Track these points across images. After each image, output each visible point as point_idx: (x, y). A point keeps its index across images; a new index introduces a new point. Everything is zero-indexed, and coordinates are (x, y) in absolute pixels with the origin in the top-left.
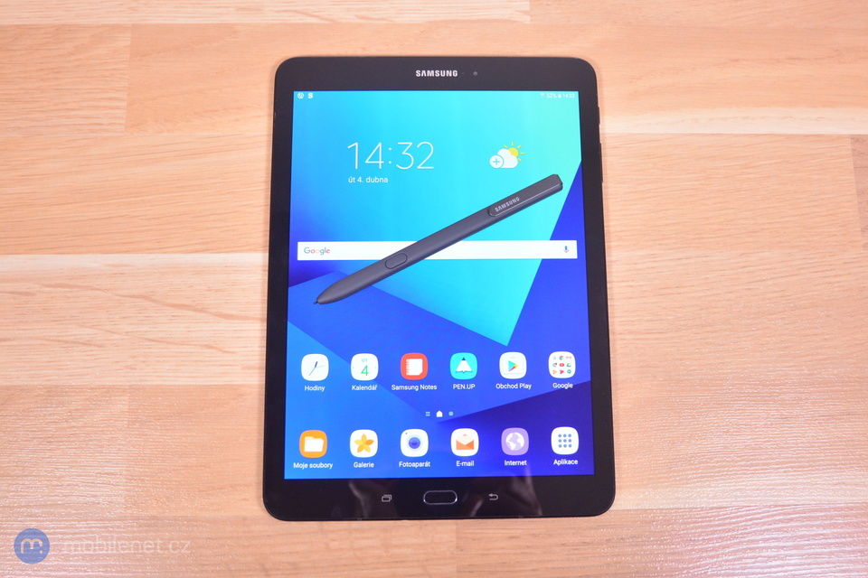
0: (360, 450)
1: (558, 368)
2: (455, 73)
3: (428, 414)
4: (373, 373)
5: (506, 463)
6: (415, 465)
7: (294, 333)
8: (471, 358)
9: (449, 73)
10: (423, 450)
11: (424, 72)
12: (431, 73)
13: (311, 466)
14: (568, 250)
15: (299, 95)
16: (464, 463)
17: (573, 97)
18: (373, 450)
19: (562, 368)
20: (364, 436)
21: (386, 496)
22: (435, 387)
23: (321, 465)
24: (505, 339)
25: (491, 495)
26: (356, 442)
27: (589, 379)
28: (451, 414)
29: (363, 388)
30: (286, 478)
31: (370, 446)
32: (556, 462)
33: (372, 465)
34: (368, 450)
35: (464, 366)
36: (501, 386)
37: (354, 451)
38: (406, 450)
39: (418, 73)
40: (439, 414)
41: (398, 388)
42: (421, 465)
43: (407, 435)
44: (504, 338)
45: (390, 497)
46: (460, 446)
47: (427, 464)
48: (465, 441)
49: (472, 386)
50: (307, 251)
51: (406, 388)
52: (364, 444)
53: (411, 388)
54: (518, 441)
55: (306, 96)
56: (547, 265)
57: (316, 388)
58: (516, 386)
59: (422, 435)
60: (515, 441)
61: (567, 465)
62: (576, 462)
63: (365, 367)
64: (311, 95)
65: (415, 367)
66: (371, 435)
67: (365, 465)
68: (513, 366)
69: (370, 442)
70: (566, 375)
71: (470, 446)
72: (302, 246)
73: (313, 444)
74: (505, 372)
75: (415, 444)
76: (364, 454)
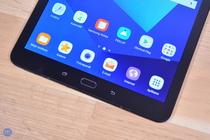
0: (62, 49)
1: (167, 51)
3: (99, 46)
4: (83, 21)
5: (125, 81)
6: (84, 65)
8: (129, 31)
10: (90, 60)
13: (38, 47)
16: (106, 73)
18: (68, 52)
20: (67, 44)
21: (65, 72)
22: (107, 37)
23: (43, 49)
26: (63, 46)
27: (179, 61)
28: (109, 50)
30: (25, 48)
31: (68, 49)
32: (148, 90)
33: (65, 57)
34: (66, 51)
35: (124, 33)
36: (137, 48)
37: (60, 49)
38: (83, 58)
40: (104, 49)
41: (91, 31)
42: (87, 66)
43: (86, 52)
44: (147, 29)
45: (66, 74)
47: (89, 67)
48: (111, 64)
49: (124, 43)
51: (94, 32)
52: (65, 47)
53: (97, 33)
54: (135, 74)
57: (55, 17)
58: (144, 51)
59: (93, 54)
60: (133, 73)
61: (153, 94)
62: (158, 94)
63: (80, 17)
65: (102, 25)
66: (70, 45)
67: (62, 56)
68: (146, 42)
70: (169, 55)
71: (112, 67)
73: (43, 39)
74: (142, 43)
75: (88, 56)
76: (63, 52)
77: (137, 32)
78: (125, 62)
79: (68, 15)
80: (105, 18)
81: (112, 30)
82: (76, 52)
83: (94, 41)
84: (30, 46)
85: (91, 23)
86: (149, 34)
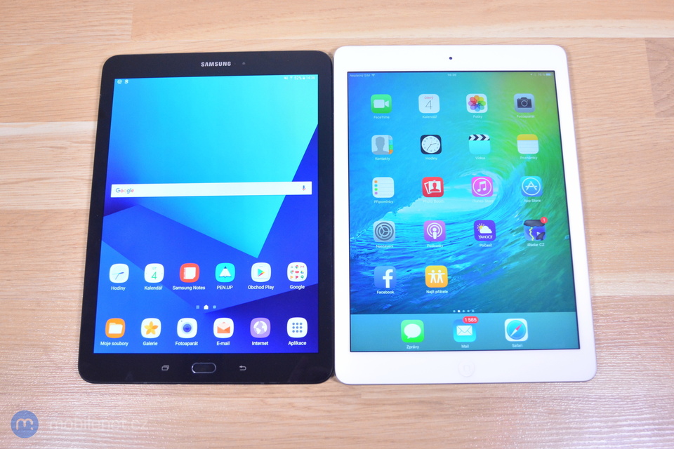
0: (148, 333)
1: (294, 274)
2: (229, 64)
3: (198, 307)
4: (160, 277)
5: (253, 343)
6: (187, 344)
7: (105, 249)
8: (231, 267)
9: (225, 64)
10: (193, 333)
11: (207, 63)
12: (212, 64)
13: (113, 344)
14: (305, 188)
15: (119, 82)
16: (222, 343)
17: (313, 79)
18: (157, 333)
19: (297, 274)
20: (151, 323)
21: (165, 366)
22: (204, 288)
23: (120, 344)
24: (256, 254)
25: (241, 367)
26: (146, 327)
27: (316, 282)
28: (214, 307)
29: (152, 288)
30: (95, 352)
31: (156, 330)
32: (290, 343)
33: (156, 344)
34: (154, 333)
35: (225, 273)
36: (251, 287)
37: (144, 333)
38: (181, 333)
39: (203, 65)
40: (206, 307)
41: (177, 288)
42: (191, 344)
43: (182, 323)
44: (256, 252)
45: (168, 367)
46: (220, 331)
47: (196, 344)
48: (224, 327)
49: (231, 287)
50: (118, 191)
51: (183, 288)
52: (151, 328)
53: (187, 288)
54: (263, 327)
55: (123, 82)
56: (289, 200)
57: (119, 288)
58: (262, 288)
59: (193, 322)
60: (260, 327)
61: (298, 346)
62: (305, 343)
63: (154, 273)
64: (127, 81)
65: (190, 273)
66: (157, 322)
67: (151, 344)
68: (261, 273)
69: (155, 327)
70: (300, 280)
71: (228, 330)
72: (114, 187)
73: (115, 328)
74: (255, 277)
75: (187, 329)
76: (151, 336)
77: (243, 263)
78: (243, 313)
79: (136, 278)
80: (190, 261)
81: (207, 275)
82: (169, 330)
83: (188, 302)
84: (101, 346)
85: (172, 277)
86: (261, 259)
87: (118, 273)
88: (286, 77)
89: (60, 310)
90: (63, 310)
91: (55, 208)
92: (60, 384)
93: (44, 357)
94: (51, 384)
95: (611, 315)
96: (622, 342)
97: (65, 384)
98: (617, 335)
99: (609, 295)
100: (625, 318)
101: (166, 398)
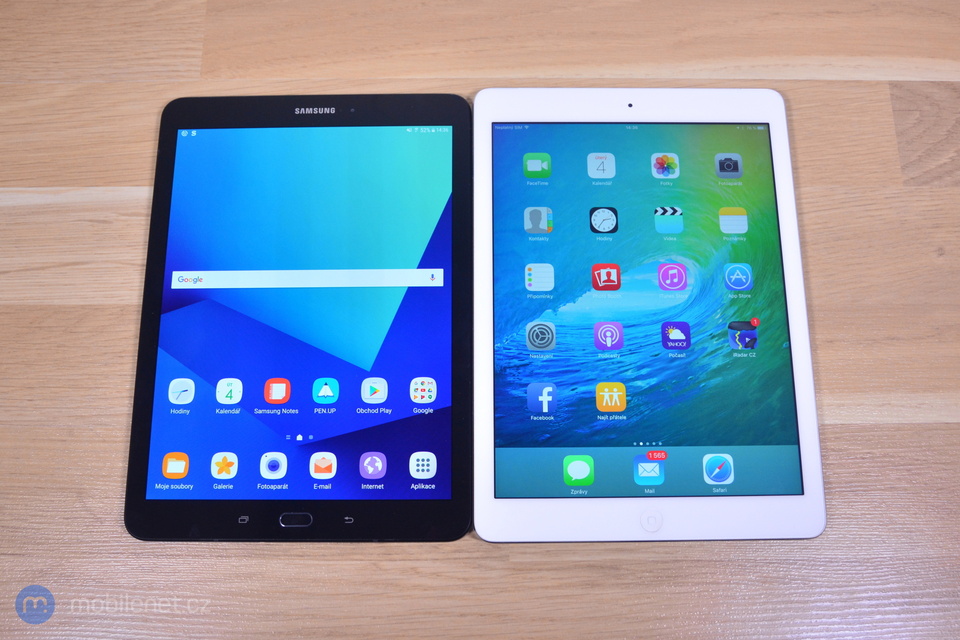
0: (220, 472)
1: (419, 394)
2: (333, 111)
3: (288, 437)
4: (237, 397)
5: (363, 487)
6: (273, 487)
7: (163, 358)
8: (334, 383)
9: (327, 110)
10: (281, 473)
11: (303, 109)
12: (309, 111)
13: (172, 487)
14: (435, 278)
15: (184, 133)
16: (321, 486)
17: (446, 131)
18: (233, 472)
19: (423, 394)
20: (225, 458)
21: (243, 517)
22: (297, 411)
23: (182, 487)
24: (368, 365)
25: (347, 518)
26: (217, 464)
27: (450, 405)
28: (311, 437)
29: (226, 412)
30: (147, 498)
31: (230, 468)
32: (413, 486)
33: (231, 487)
34: (229, 472)
35: (326, 391)
36: (361, 411)
37: (215, 473)
38: (265, 473)
39: (297, 111)
40: (300, 438)
41: (260, 412)
42: (279, 487)
43: (266, 458)
45: (247, 518)
46: (318, 469)
47: (285, 487)
48: (323, 465)
49: (333, 410)
50: (181, 280)
51: (268, 412)
52: (224, 466)
53: (273, 412)
54: (377, 464)
55: (190, 134)
56: (413, 293)
57: (181, 411)
58: (376, 411)
59: (281, 458)
60: (373, 465)
61: (423, 489)
62: (433, 486)
63: (230, 391)
64: (194, 133)
65: (278, 391)
66: (232, 457)
67: (224, 487)
68: (374, 391)
69: (231, 464)
70: (427, 400)
71: (328, 469)
72: (176, 275)
73: (176, 466)
74: (367, 396)
75: (274, 466)
76: (224, 476)
77: (351, 378)
78: (349, 449)
79: (205, 396)
80: (278, 374)
81: (301, 394)
82: (249, 467)
83: (274, 431)
84: (157, 490)
85: (254, 395)
86: (374, 373)
87: (181, 391)
88: (409, 129)
89: (99, 441)
90: (104, 441)
91: (96, 303)
92: (99, 542)
93: (78, 505)
94: (87, 542)
95: (846, 450)
96: (861, 486)
97: (106, 542)
98: (853, 477)
99: (842, 422)
100: (863, 453)
101: (244, 561)
